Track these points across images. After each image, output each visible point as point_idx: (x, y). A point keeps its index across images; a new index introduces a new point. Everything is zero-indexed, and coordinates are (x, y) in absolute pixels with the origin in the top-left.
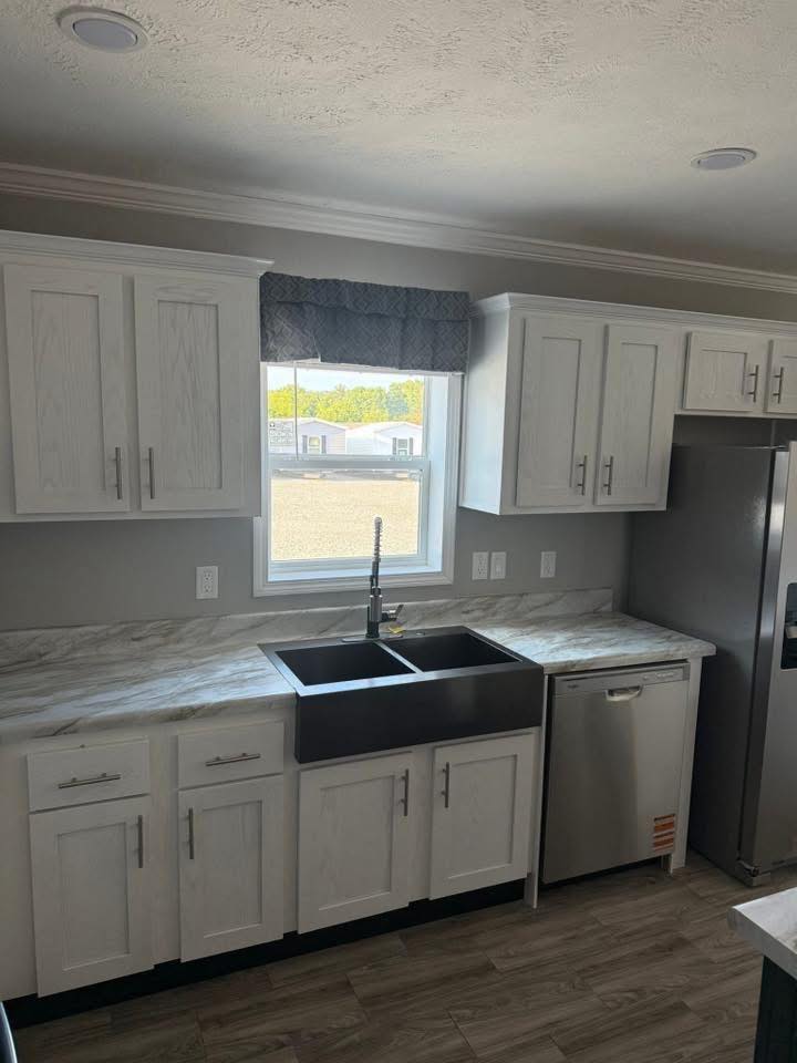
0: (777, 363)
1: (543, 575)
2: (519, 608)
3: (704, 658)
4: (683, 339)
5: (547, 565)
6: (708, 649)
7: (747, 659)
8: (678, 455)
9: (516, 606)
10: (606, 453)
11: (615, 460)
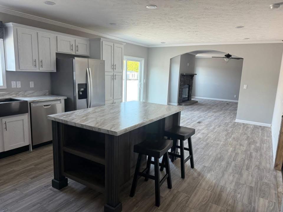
0: (77, 44)
1: (31, 87)
2: (25, 94)
3: (65, 99)
4: (56, 37)
5: (32, 84)
6: (66, 98)
7: (72, 98)
8: (57, 61)
9: (24, 94)
10: (40, 59)
11: (43, 61)
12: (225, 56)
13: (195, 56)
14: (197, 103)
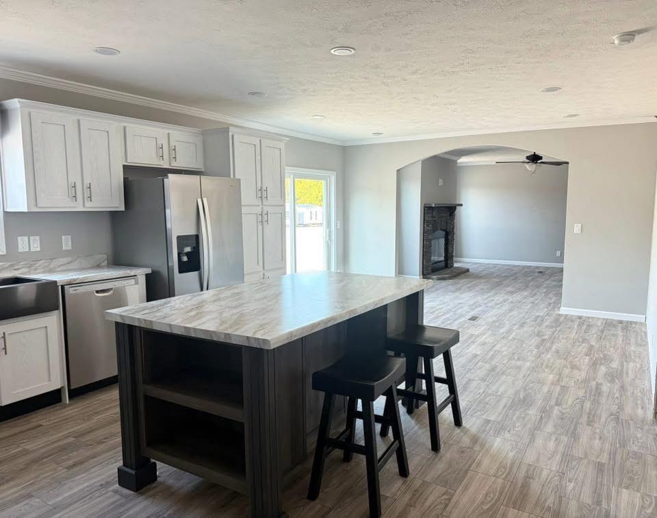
0: (173, 144)
1: (64, 248)
2: (51, 266)
3: (146, 275)
4: (122, 130)
5: (67, 243)
6: (150, 272)
7: (165, 272)
8: (127, 185)
10: (87, 182)
11: (92, 185)
12: (528, 158)
13: (456, 161)
14: (468, 273)
